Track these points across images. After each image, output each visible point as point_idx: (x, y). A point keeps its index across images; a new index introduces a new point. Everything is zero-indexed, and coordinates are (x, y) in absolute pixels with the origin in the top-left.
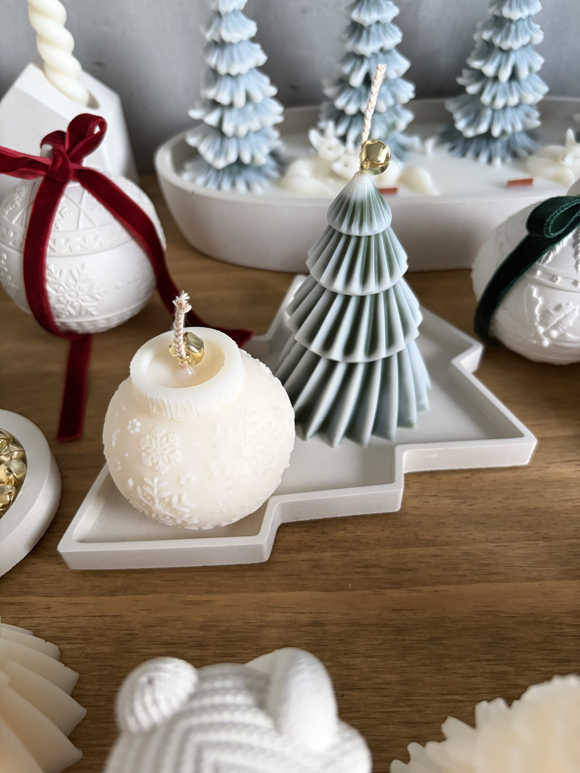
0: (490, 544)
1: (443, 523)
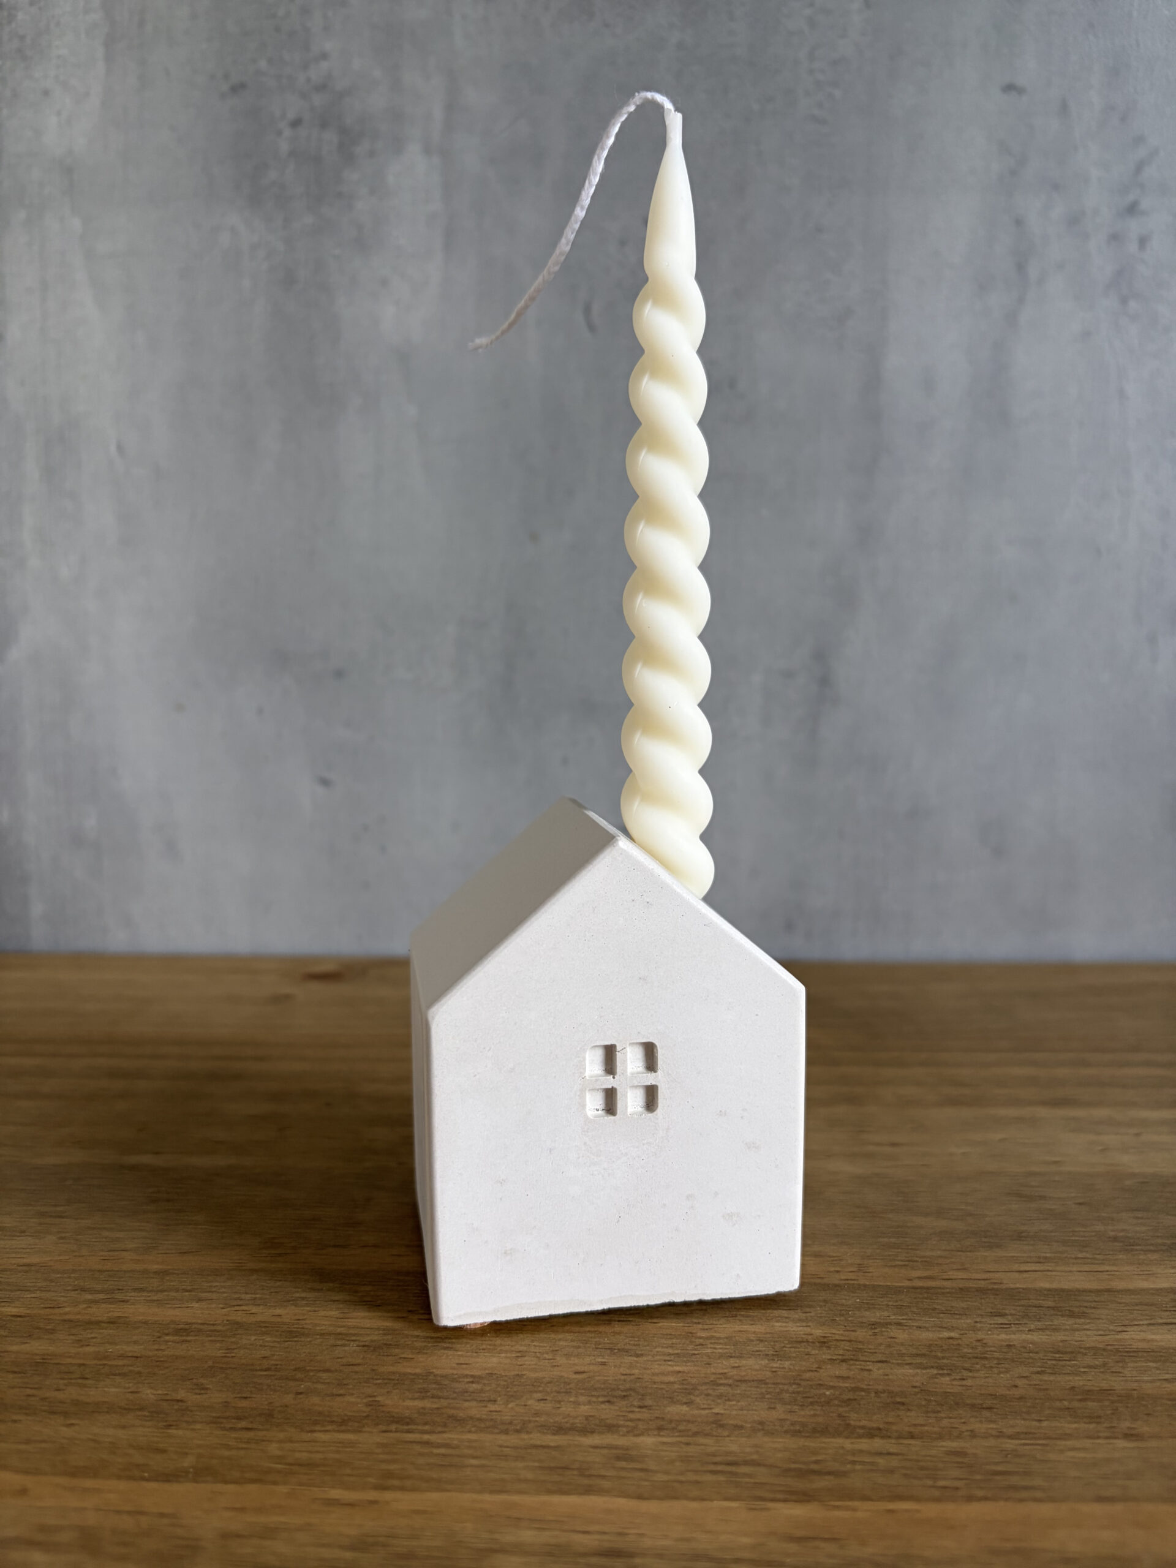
0: (1010, 1441)
1: (903, 1404)
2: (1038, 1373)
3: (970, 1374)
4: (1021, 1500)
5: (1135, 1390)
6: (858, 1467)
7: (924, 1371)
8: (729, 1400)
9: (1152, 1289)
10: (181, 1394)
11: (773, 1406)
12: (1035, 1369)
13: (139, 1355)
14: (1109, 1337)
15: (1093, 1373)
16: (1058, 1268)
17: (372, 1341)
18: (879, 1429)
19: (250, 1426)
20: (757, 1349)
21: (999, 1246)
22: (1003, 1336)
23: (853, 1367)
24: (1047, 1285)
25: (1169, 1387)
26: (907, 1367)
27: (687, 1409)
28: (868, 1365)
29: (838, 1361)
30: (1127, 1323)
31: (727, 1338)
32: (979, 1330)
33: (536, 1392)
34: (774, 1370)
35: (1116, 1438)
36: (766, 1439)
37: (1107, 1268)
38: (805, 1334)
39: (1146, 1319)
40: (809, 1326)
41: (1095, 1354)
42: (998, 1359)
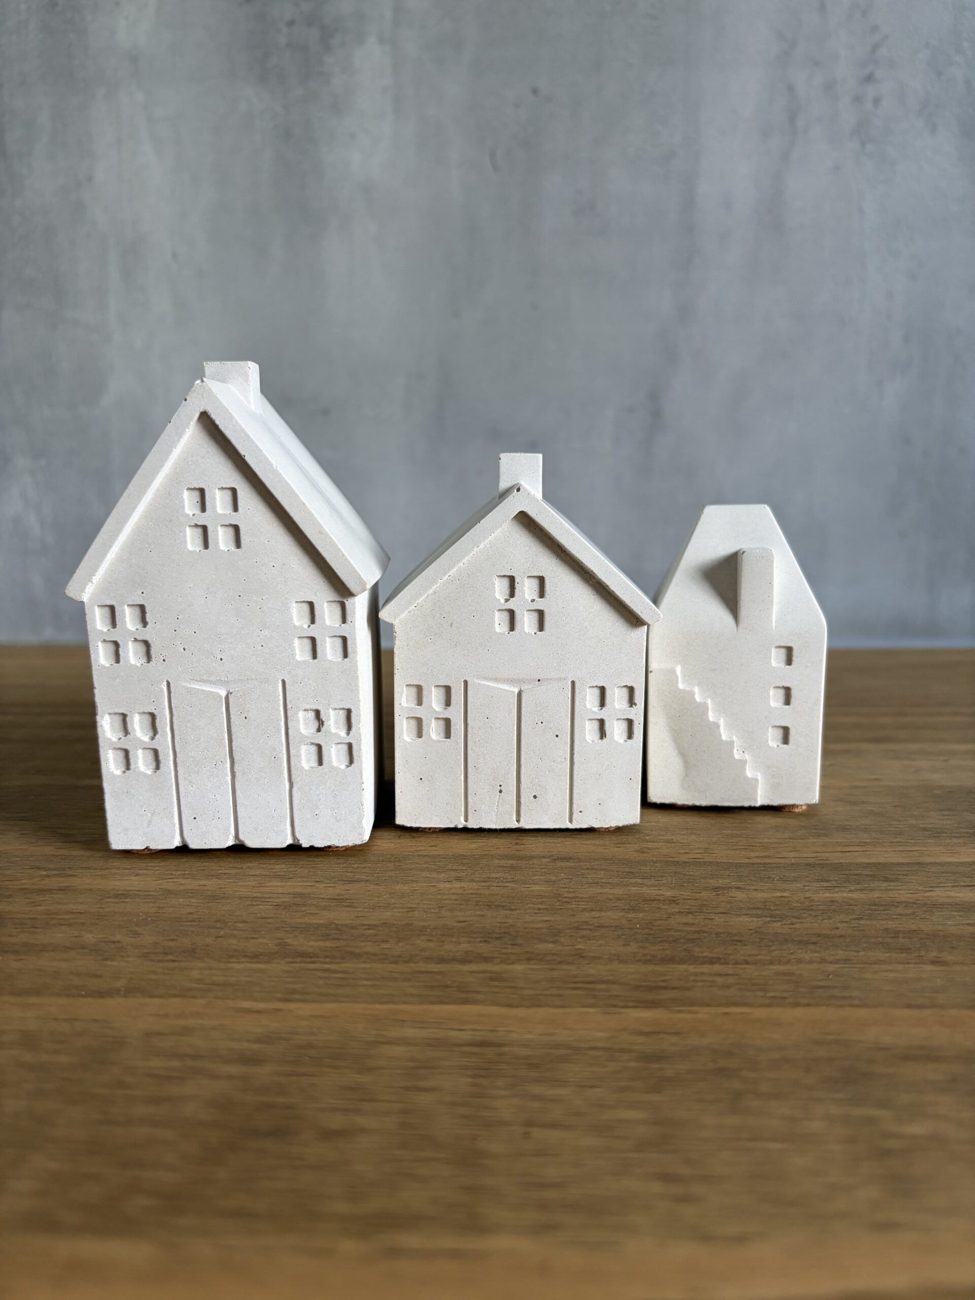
2: (857, 919)
3: (798, 921)
4: (841, 1006)
5: (940, 931)
6: (699, 984)
7: (759, 919)
8: (589, 940)
9: (956, 862)
10: (118, 938)
11: (627, 943)
12: (854, 917)
13: (83, 912)
14: (918, 894)
15: (904, 919)
16: (875, 849)
17: (282, 902)
18: (719, 958)
19: (175, 958)
20: (616, 905)
21: (826, 835)
22: (827, 895)
23: (697, 917)
24: (867, 861)
25: (971, 929)
26: (745, 916)
27: (553, 946)
28: (711, 916)
29: (685, 913)
30: (934, 885)
31: (589, 898)
32: (807, 891)
33: (423, 935)
34: (629, 919)
35: (924, 964)
36: (621, 966)
37: (918, 849)
38: (657, 895)
39: (951, 883)
40: (661, 890)
41: (905, 906)
42: (822, 910)
